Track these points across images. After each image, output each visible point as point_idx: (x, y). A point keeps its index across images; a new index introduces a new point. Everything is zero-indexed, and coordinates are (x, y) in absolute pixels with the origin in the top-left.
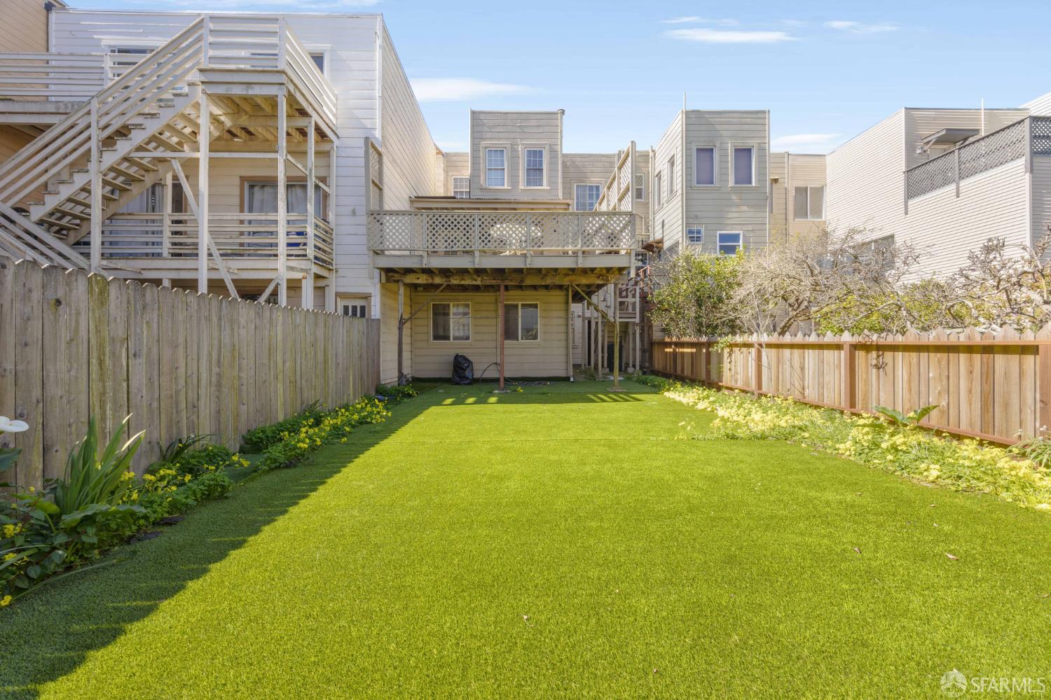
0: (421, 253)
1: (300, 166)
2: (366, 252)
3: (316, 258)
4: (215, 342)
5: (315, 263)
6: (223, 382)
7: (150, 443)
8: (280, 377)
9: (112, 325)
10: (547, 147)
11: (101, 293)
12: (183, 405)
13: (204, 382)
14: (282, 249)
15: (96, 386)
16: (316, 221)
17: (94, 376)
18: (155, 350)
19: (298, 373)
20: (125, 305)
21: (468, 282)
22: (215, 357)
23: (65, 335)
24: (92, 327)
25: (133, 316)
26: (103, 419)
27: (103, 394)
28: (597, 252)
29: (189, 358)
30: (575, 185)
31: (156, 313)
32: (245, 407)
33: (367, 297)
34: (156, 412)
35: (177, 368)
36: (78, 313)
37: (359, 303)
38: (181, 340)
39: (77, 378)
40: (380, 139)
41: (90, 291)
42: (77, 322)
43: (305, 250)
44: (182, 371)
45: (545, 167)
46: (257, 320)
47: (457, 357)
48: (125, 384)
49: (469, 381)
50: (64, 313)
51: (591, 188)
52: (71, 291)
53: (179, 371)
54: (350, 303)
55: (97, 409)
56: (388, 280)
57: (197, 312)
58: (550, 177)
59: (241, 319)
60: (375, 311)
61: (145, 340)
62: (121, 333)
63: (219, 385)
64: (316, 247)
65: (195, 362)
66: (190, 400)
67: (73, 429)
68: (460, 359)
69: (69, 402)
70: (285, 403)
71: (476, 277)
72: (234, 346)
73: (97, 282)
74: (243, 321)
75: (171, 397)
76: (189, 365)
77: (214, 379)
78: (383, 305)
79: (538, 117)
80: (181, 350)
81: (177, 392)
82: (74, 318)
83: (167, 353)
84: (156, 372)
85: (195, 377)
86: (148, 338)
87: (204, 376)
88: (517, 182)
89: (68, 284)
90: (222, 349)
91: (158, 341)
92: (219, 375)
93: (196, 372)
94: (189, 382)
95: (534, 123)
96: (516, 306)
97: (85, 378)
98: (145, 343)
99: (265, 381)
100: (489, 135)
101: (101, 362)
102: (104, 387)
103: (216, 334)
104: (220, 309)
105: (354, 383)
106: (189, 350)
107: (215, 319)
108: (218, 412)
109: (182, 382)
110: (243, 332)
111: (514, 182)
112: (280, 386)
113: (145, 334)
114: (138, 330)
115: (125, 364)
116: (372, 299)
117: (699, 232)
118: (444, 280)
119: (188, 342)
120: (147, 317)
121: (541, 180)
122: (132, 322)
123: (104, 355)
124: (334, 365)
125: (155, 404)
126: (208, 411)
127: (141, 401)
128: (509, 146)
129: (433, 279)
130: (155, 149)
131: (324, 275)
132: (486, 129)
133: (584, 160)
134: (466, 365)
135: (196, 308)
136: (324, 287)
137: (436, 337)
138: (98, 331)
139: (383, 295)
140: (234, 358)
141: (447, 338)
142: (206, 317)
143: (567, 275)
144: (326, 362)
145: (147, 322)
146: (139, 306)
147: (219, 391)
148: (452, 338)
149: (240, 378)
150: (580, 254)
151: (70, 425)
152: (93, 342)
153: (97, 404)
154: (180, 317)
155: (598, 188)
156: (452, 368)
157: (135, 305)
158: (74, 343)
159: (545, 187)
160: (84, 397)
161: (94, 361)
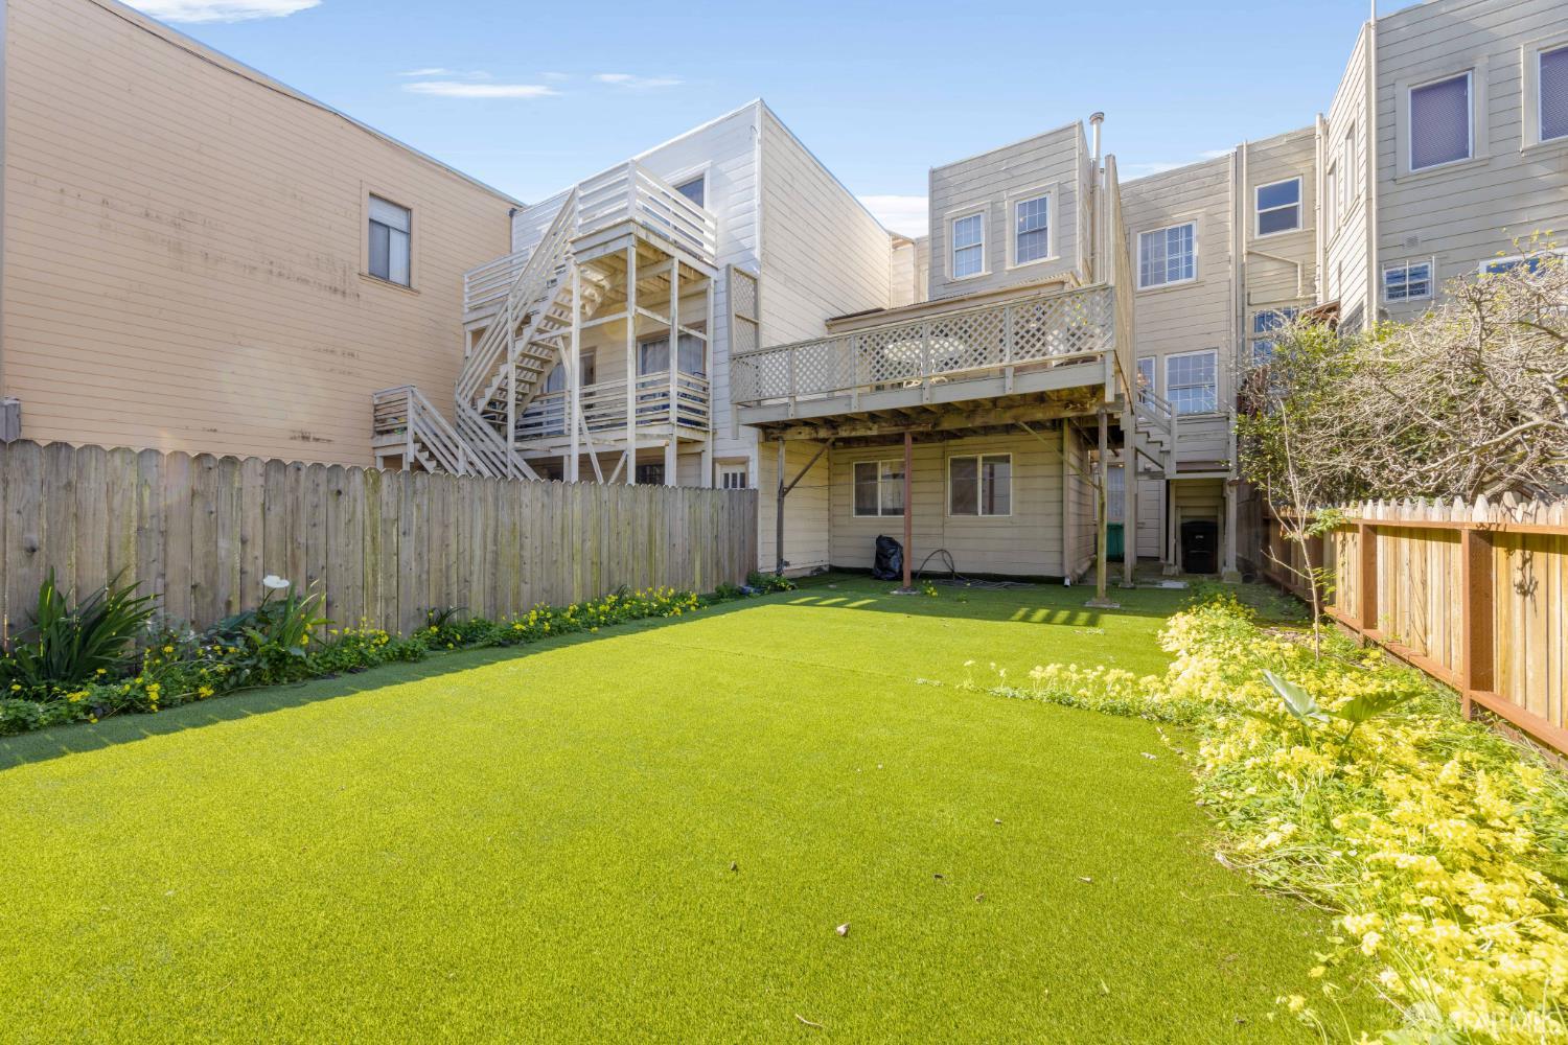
0: (786, 400)
1: (659, 318)
2: (730, 407)
3: (679, 420)
4: (492, 523)
5: (678, 426)
6: (501, 560)
7: (418, 609)
8: (578, 557)
9: (384, 508)
10: (1054, 190)
11: (374, 483)
12: (454, 578)
13: (477, 560)
14: (631, 417)
15: (370, 559)
16: (681, 377)
17: (368, 550)
18: (425, 529)
19: (605, 554)
20: (396, 491)
21: (861, 432)
22: (490, 534)
23: (344, 517)
24: (366, 510)
25: (403, 499)
26: (375, 585)
27: (375, 565)
28: (1054, 363)
29: (461, 536)
30: (1139, 236)
31: (426, 496)
32: (528, 586)
33: (744, 462)
34: (425, 583)
35: (447, 546)
36: (355, 500)
37: (738, 470)
38: (452, 519)
39: (353, 551)
40: (759, 259)
41: (366, 482)
42: (354, 507)
43: (668, 412)
44: (453, 547)
45: (1049, 225)
46: (546, 498)
47: (880, 539)
48: (395, 558)
49: (893, 575)
50: (344, 500)
51: (1174, 233)
52: (349, 483)
53: (450, 547)
54: (730, 470)
55: (370, 578)
56: (767, 439)
57: (470, 493)
58: (1059, 239)
59: (523, 498)
60: (754, 481)
61: (415, 520)
62: (393, 515)
63: (496, 564)
64: (680, 406)
65: (467, 540)
66: (461, 574)
67: (351, 590)
68: (885, 543)
69: (347, 569)
70: (584, 586)
71: (871, 425)
72: (515, 524)
73: (371, 475)
74: (526, 500)
75: (441, 570)
76: (461, 542)
77: (489, 557)
78: (762, 469)
79: (1038, 144)
80: (452, 529)
81: (448, 567)
82: (351, 504)
83: (437, 532)
84: (425, 549)
85: (467, 554)
86: (417, 518)
87: (478, 553)
88: (1003, 261)
89: (347, 478)
90: (500, 529)
91: (428, 521)
92: (496, 553)
93: (468, 549)
94: (461, 557)
95: (1031, 157)
96: (975, 461)
97: (360, 551)
98: (415, 523)
99: (556, 561)
100: (955, 199)
101: (374, 539)
102: (376, 560)
103: (491, 513)
104: (497, 490)
105: (703, 568)
106: (460, 529)
107: (490, 499)
108: (494, 588)
109: (453, 558)
110: (526, 512)
111: (996, 262)
112: (577, 568)
113: (415, 514)
114: (409, 513)
115: (395, 540)
116: (751, 463)
117: (1419, 273)
118: (830, 433)
119: (461, 523)
120: (417, 500)
121: (1044, 247)
122: (403, 506)
123: (376, 532)
124: (666, 546)
125: (424, 576)
126: (482, 586)
127: (410, 574)
128: (989, 206)
129: (817, 433)
130: (552, 328)
131: (697, 438)
132: (953, 191)
133: (1158, 185)
134: (892, 551)
135: (469, 489)
136: (700, 454)
137: (860, 511)
138: (371, 514)
139: (763, 458)
140: (515, 537)
141: (874, 511)
142: (480, 499)
143: (1010, 407)
144: (651, 541)
145: (418, 506)
146: (410, 492)
147: (496, 568)
148: (880, 512)
149: (521, 557)
150: (1009, 373)
151: (348, 588)
152: (367, 523)
153: (370, 571)
154: (452, 498)
155: (1189, 229)
156: (874, 556)
157: (406, 492)
158: (352, 523)
159: (1051, 257)
160: (359, 567)
161: (368, 538)
